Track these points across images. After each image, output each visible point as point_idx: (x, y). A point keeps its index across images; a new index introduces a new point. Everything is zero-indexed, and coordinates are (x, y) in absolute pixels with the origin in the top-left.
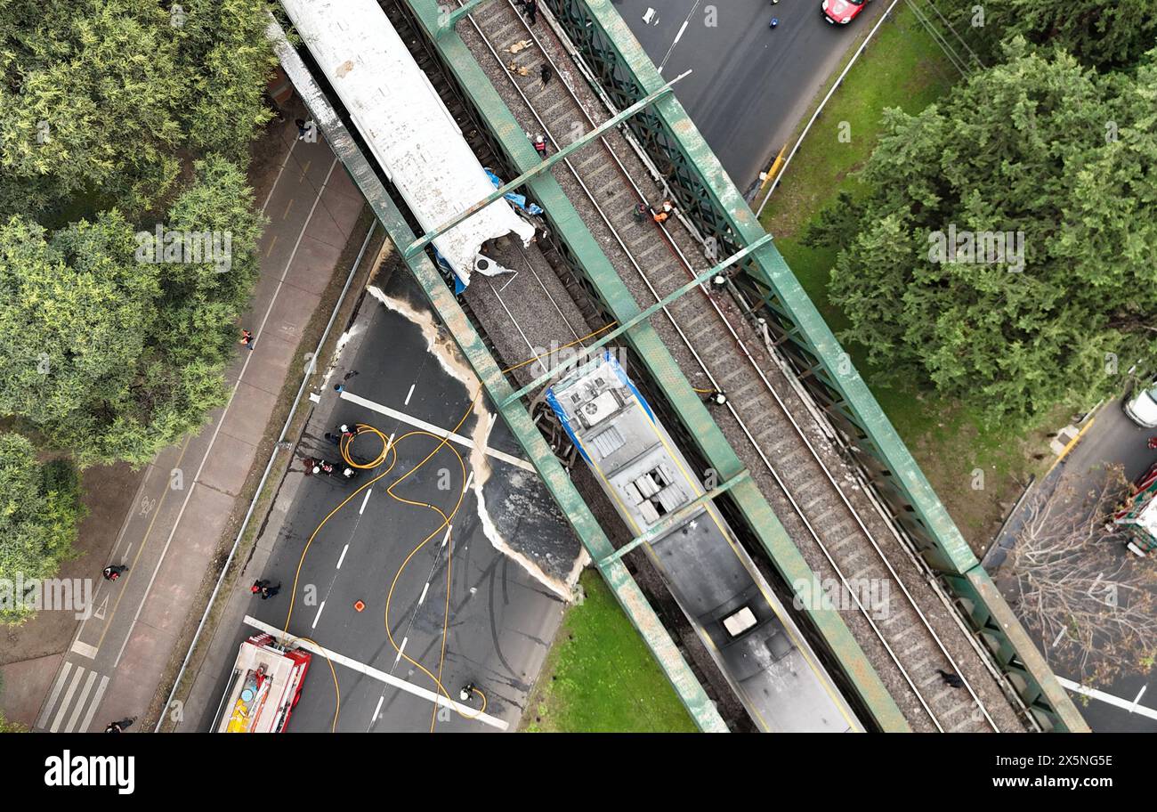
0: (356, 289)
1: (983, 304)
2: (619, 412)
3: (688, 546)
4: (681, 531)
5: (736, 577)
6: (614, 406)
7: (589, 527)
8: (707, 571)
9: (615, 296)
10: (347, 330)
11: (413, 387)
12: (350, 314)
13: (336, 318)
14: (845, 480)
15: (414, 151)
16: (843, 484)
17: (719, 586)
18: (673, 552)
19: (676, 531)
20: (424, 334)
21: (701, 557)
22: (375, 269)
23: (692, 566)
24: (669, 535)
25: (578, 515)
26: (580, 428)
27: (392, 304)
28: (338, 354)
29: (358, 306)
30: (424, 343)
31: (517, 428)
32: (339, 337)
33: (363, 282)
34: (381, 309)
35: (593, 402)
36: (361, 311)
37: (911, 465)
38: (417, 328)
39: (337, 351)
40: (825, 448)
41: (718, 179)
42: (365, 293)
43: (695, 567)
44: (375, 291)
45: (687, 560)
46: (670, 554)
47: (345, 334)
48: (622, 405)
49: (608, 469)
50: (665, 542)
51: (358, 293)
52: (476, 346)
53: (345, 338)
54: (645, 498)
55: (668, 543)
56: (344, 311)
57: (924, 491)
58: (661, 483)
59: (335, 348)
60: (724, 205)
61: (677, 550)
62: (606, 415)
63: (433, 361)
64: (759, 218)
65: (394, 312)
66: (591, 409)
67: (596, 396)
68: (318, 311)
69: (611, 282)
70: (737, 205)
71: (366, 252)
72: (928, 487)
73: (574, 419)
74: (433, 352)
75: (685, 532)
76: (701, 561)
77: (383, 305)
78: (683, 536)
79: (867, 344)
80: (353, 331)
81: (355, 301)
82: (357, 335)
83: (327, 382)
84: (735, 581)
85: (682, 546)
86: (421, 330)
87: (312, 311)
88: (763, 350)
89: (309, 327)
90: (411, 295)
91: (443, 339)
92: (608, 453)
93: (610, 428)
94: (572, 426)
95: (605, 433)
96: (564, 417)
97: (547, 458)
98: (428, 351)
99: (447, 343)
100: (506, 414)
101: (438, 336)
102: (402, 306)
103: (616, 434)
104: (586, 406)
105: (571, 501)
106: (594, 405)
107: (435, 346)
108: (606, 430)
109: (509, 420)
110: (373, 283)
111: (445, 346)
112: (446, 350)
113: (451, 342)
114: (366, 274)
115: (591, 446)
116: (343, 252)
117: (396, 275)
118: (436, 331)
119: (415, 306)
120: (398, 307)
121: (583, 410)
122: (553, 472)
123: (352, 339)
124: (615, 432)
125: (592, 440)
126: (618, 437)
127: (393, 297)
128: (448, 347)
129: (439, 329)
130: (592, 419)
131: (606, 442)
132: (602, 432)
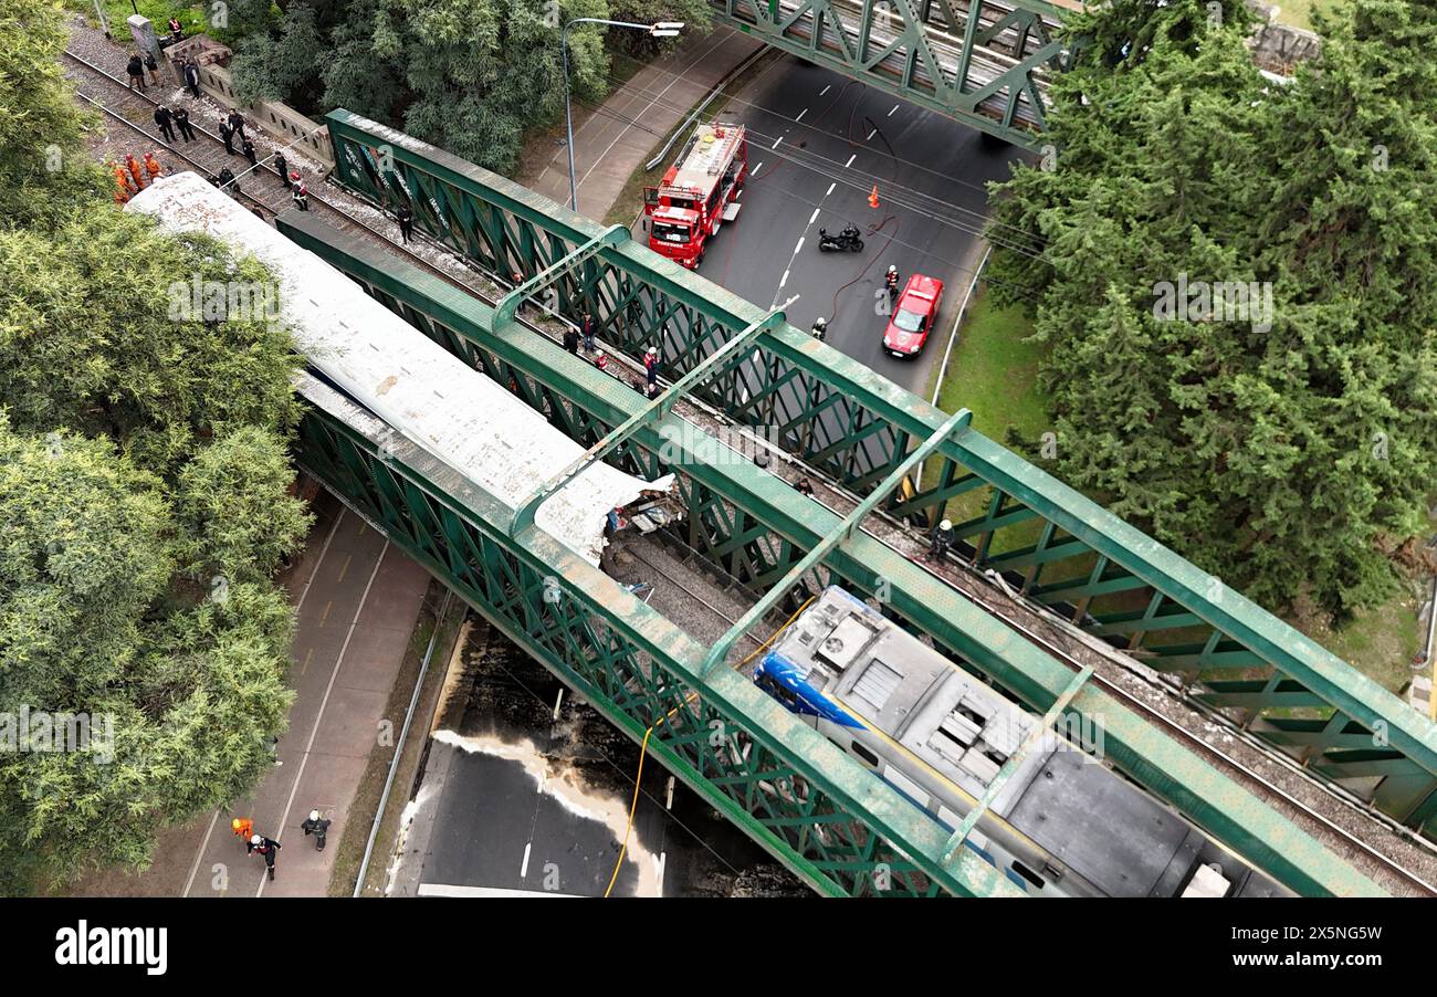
0: (417, 739)
1: (1272, 347)
2: (874, 640)
3: (1064, 795)
4: (1042, 775)
5: (1160, 822)
6: (866, 634)
7: (902, 814)
8: (1112, 824)
9: (806, 516)
10: (413, 797)
11: (529, 847)
12: (414, 774)
13: (394, 782)
14: (1208, 733)
15: (491, 441)
16: (1209, 739)
17: (1141, 841)
18: (1045, 812)
19: (1035, 778)
20: (528, 771)
21: (1092, 806)
22: (440, 708)
23: (1085, 824)
24: (1027, 790)
25: (877, 799)
26: (826, 680)
27: (471, 745)
28: (404, 834)
29: (424, 760)
30: (530, 783)
31: (736, 700)
32: (402, 808)
33: (426, 728)
34: (458, 755)
35: (833, 636)
36: (429, 766)
37: (1292, 635)
38: (516, 766)
39: (402, 831)
40: (1157, 698)
41: (874, 382)
42: (430, 742)
43: (1091, 826)
44: (448, 737)
45: (1073, 818)
46: (1042, 818)
47: (410, 803)
48: (875, 630)
49: (893, 724)
50: (1025, 801)
51: (421, 745)
52: (641, 612)
53: (411, 810)
54: (965, 747)
55: (1032, 802)
56: (404, 770)
57: (1332, 665)
58: (979, 720)
59: (398, 825)
60: (896, 405)
61: (1051, 808)
62: (858, 647)
63: (550, 803)
64: (937, 405)
65: (479, 756)
66: (834, 645)
67: (834, 628)
68: (368, 778)
69: (794, 501)
70: (911, 402)
71: (423, 689)
72: (1333, 659)
73: (815, 671)
74: (548, 791)
75: (1049, 775)
76: (1094, 813)
77: (460, 749)
78: (1050, 782)
79: (1147, 512)
80: (423, 796)
81: (419, 754)
82: (430, 801)
83: (393, 879)
84: (1161, 829)
85: (1054, 798)
86: (523, 767)
87: (358, 782)
88: (1010, 604)
89: (356, 803)
90: (499, 726)
91: (557, 771)
92: (883, 701)
93: (871, 664)
94: (813, 684)
95: (867, 673)
96: (798, 676)
97: (797, 730)
98: (539, 791)
99: (564, 774)
100: (713, 686)
101: (550, 769)
102: (488, 744)
103: (884, 669)
104: (824, 644)
105: (858, 782)
106: (836, 640)
107: (548, 782)
108: (867, 669)
109: (721, 693)
110: (441, 726)
111: (562, 778)
112: (565, 783)
113: (569, 771)
114: (428, 718)
115: (853, 701)
116: (392, 695)
117: (470, 707)
118: (545, 761)
119: (508, 739)
120: (483, 746)
121: (824, 651)
122: (812, 747)
123: (422, 808)
124: (880, 667)
125: (852, 691)
126: (889, 672)
127: (472, 736)
128: (567, 779)
129: (549, 758)
130: (840, 659)
131: (874, 686)
132: (863, 674)
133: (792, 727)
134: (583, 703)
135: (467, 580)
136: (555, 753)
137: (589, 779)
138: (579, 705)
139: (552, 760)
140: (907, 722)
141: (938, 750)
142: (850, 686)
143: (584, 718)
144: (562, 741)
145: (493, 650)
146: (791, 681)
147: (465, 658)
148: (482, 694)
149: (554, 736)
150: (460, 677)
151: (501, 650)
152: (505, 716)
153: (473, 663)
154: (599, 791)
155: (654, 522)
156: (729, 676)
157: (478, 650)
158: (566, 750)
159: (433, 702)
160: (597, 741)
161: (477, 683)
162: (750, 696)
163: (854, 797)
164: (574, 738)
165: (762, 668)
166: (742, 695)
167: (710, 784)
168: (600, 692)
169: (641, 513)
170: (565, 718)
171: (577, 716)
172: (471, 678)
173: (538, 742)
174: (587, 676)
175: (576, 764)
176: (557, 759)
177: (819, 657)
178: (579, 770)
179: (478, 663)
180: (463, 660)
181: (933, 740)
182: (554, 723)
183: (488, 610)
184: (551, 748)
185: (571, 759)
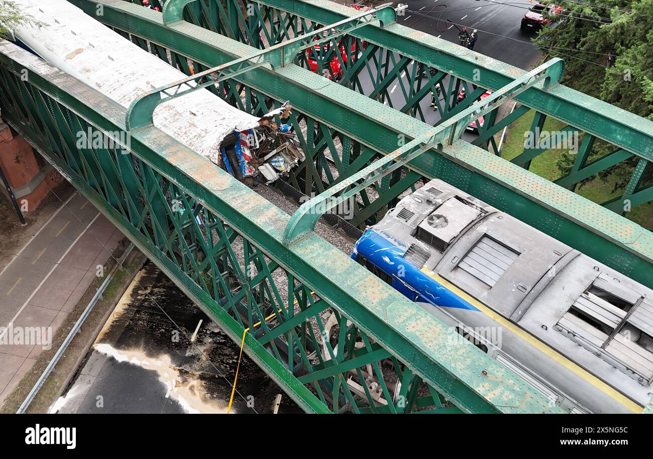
0: (80, 348)
2: (483, 219)
6: (474, 213)
10: (64, 394)
12: (70, 375)
13: (49, 379)
20: (161, 379)
22: (106, 328)
26: (427, 257)
29: (81, 366)
30: (162, 389)
35: (435, 214)
36: (84, 371)
41: (470, 55)
42: (90, 351)
44: (106, 349)
47: (61, 398)
49: (510, 302)
51: (83, 352)
52: (234, 188)
54: (609, 332)
56: (62, 372)
58: (623, 305)
62: (464, 224)
65: (126, 365)
66: (437, 221)
67: (438, 207)
68: (29, 374)
70: (504, 68)
71: (95, 311)
73: (414, 248)
74: (174, 397)
77: (112, 359)
81: (79, 360)
82: (77, 397)
89: (14, 393)
90: (147, 343)
91: (185, 381)
92: (497, 278)
93: (480, 241)
94: (412, 262)
95: (475, 250)
96: (395, 253)
97: (391, 300)
98: (167, 396)
99: (190, 385)
100: (298, 251)
101: (180, 379)
102: (136, 357)
103: (496, 246)
104: (426, 220)
105: (469, 362)
106: (439, 217)
107: (176, 390)
108: (475, 245)
109: (306, 259)
110: (103, 341)
111: (188, 387)
112: (189, 392)
113: (195, 382)
114: (94, 334)
115: (459, 278)
116: (71, 314)
117: (129, 328)
118: (177, 373)
119: (151, 354)
120: (130, 358)
121: (425, 226)
122: (409, 318)
123: (69, 403)
124: (492, 243)
125: (457, 267)
126: (502, 249)
127: (124, 349)
128: (192, 388)
129: (180, 371)
130: (444, 234)
131: (484, 262)
132: (470, 250)
133: (385, 296)
134: (216, 331)
135: (117, 208)
136: (186, 368)
137: (210, 390)
138: (213, 333)
139: (182, 373)
140: (527, 301)
141: (572, 335)
142: (456, 261)
143: (215, 342)
144: (194, 358)
145: (156, 290)
146: (387, 259)
147: (135, 293)
148: (139, 319)
149: (188, 354)
150: (126, 307)
151: (162, 290)
152: (153, 336)
153: (139, 297)
154: (216, 401)
155: (277, 171)
156: (317, 245)
157: (146, 288)
158: (196, 366)
159: (101, 323)
160: (222, 361)
161: (138, 312)
162: (339, 263)
163: (465, 380)
164: (204, 357)
165: (355, 251)
166: (329, 262)
167: (299, 383)
168: (208, 296)
169: (266, 162)
170: (199, 341)
171: (210, 340)
172: (136, 308)
173: (174, 357)
174: (198, 281)
175: (202, 377)
176: (187, 372)
177: (420, 233)
178: (203, 382)
179: (143, 298)
180: (132, 295)
181: (563, 322)
182: (190, 344)
183: (132, 232)
184: (183, 362)
185: (198, 373)
